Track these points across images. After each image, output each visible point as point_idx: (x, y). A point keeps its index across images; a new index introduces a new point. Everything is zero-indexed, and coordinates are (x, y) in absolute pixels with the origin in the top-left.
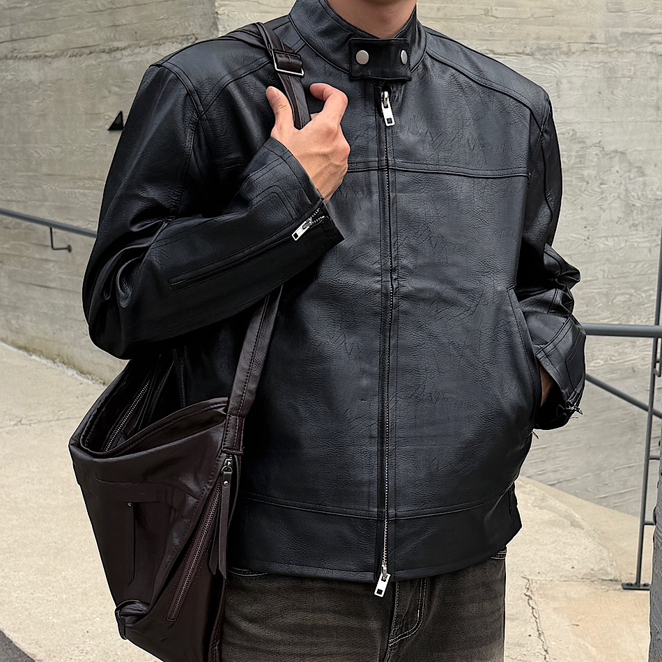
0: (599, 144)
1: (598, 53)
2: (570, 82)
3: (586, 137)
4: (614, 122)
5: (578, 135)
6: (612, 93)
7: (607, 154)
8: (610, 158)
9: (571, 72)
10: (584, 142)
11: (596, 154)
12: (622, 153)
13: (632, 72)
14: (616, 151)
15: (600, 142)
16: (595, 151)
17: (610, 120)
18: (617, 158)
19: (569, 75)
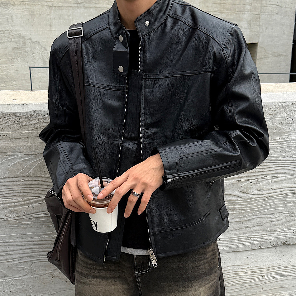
0: (30, 39)
1: (26, 5)
2: (16, 16)
3: (25, 36)
4: (35, 31)
5: (22, 35)
6: (33, 20)
7: (33, 43)
8: (35, 44)
9: (16, 12)
10: (25, 38)
11: (30, 43)
12: (39, 42)
13: (40, 12)
14: (36, 42)
15: (30, 38)
16: (29, 41)
17: (33, 30)
18: (37, 44)
19: (15, 13)
